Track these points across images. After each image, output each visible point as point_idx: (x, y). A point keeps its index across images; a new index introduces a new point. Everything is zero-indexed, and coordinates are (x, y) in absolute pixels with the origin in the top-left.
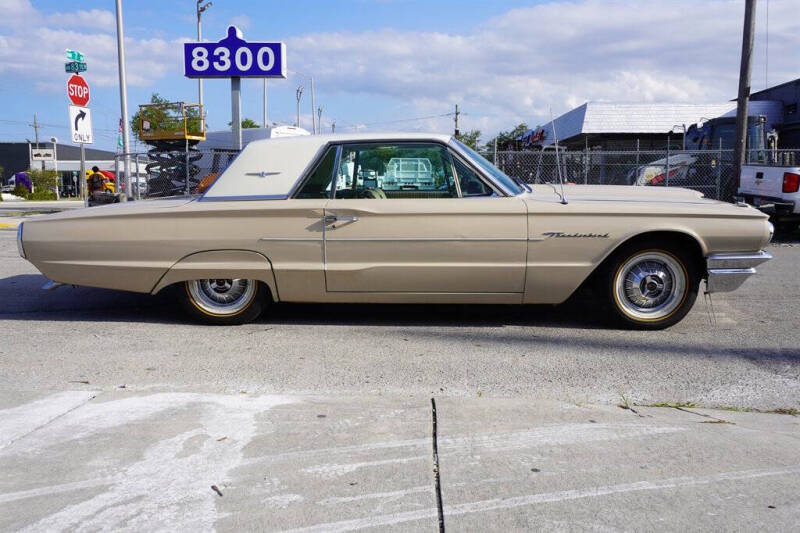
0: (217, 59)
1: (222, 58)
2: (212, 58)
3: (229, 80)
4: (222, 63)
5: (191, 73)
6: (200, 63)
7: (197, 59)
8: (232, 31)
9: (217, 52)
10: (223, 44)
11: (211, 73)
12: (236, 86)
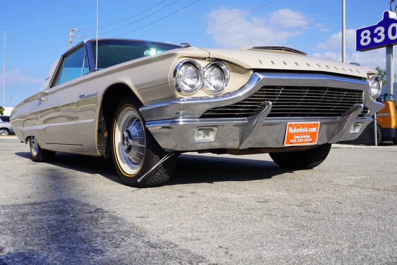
0: (376, 35)
1: (379, 34)
2: (373, 36)
3: (385, 48)
4: (379, 38)
5: (360, 48)
6: (365, 41)
7: (363, 37)
8: (386, 14)
9: (376, 31)
10: (380, 25)
11: (373, 46)
12: (389, 52)
